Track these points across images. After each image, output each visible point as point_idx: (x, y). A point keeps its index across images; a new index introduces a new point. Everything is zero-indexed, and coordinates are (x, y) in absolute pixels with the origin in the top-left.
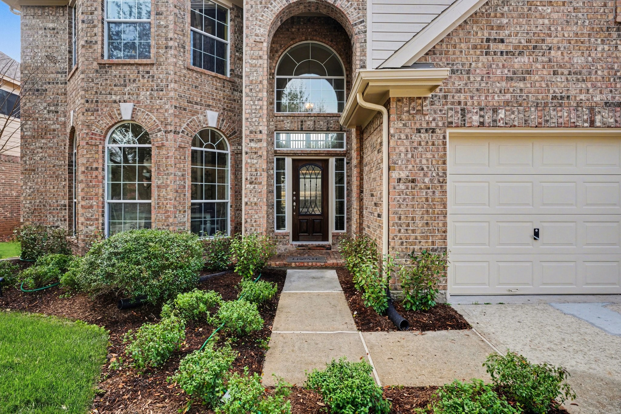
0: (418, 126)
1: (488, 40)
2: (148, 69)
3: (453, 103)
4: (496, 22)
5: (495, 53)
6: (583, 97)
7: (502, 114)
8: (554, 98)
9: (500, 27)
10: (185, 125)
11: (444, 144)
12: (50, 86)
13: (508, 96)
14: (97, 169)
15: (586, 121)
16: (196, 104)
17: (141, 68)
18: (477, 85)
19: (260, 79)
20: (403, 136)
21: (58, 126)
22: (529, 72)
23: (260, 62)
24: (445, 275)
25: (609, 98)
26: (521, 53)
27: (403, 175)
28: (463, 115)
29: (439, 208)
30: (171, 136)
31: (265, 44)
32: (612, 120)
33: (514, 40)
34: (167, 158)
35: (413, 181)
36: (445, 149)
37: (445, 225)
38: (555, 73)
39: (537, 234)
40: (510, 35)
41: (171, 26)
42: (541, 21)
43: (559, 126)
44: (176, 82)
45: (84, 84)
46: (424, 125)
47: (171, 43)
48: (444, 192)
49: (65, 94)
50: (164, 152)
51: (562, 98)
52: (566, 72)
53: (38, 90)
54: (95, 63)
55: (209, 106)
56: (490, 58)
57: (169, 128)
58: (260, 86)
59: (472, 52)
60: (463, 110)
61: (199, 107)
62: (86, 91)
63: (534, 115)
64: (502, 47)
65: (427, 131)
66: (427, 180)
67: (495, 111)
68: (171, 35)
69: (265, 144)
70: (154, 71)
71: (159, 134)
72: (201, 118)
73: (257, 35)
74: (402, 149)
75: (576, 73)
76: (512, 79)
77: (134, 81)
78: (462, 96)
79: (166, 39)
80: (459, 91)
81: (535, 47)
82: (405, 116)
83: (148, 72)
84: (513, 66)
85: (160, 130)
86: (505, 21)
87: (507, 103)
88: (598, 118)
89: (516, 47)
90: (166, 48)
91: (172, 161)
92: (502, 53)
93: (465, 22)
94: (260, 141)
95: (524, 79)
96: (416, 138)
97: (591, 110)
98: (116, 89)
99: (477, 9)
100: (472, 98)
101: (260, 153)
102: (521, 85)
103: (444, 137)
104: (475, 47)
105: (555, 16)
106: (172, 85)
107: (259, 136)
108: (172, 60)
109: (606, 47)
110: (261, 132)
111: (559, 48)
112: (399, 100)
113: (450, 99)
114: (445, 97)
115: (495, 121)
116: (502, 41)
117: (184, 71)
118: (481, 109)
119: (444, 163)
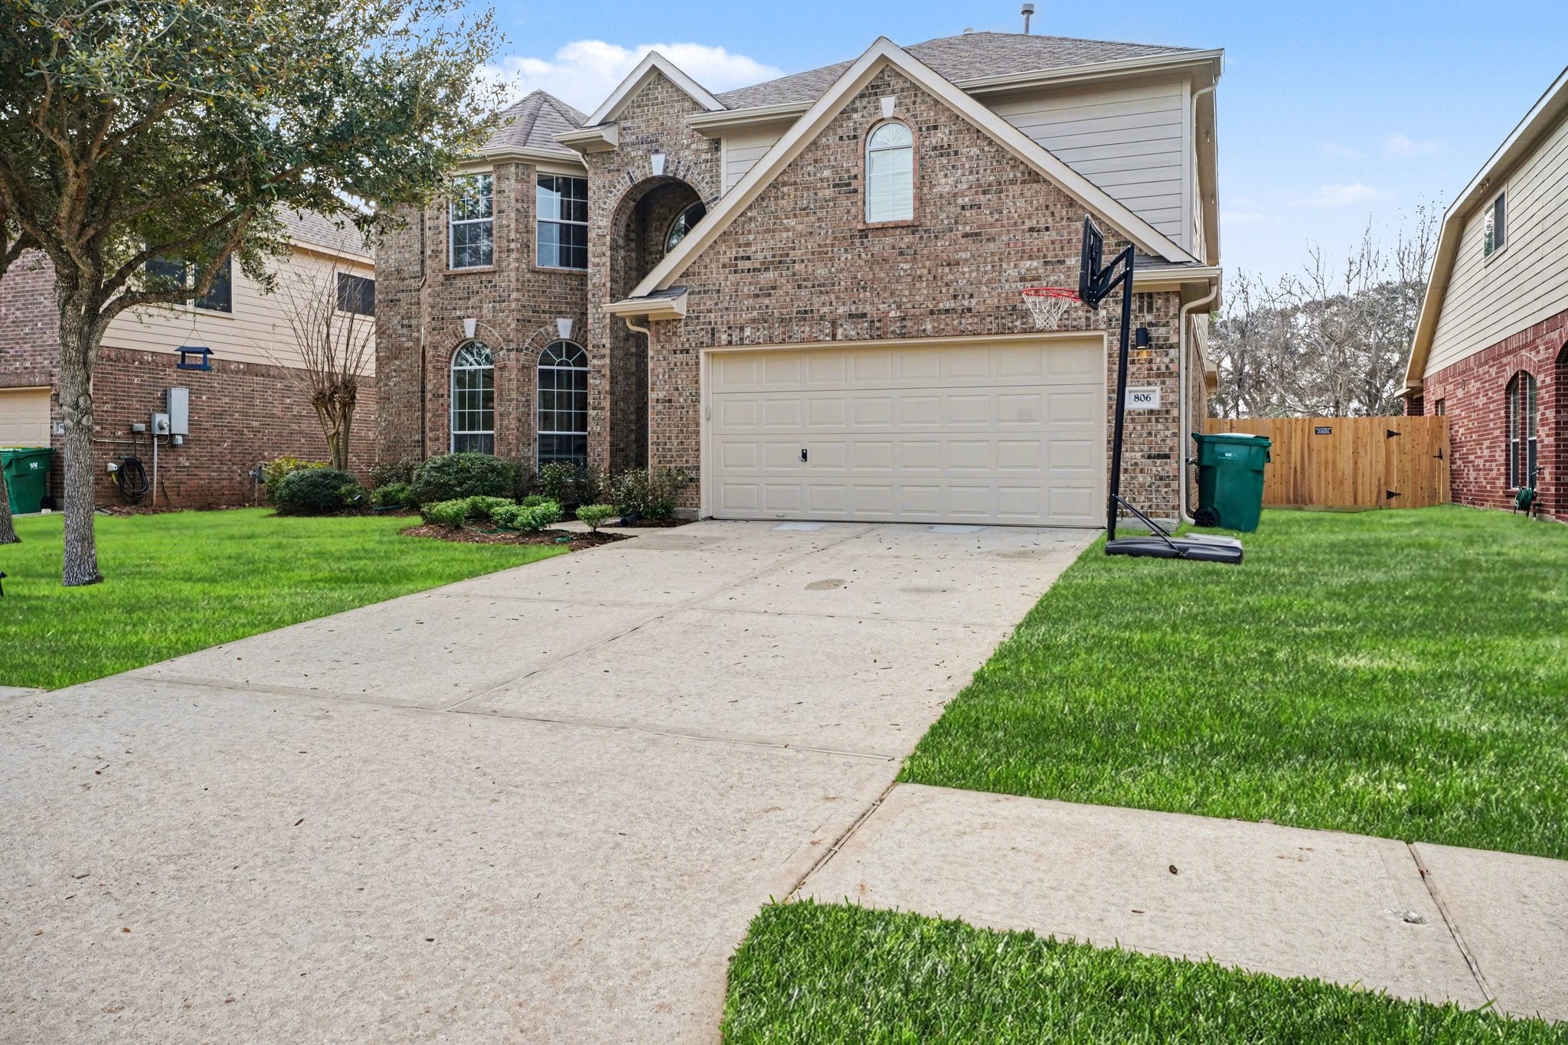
0: (674, 347)
1: (736, 259)
2: (490, 277)
3: (704, 324)
4: (742, 240)
5: (743, 271)
6: (826, 309)
7: (748, 332)
8: (798, 312)
9: (748, 245)
10: (528, 341)
11: (698, 364)
12: (404, 294)
13: (755, 313)
14: (443, 395)
15: (827, 335)
16: (544, 312)
17: (484, 278)
18: (726, 305)
19: (603, 281)
20: (661, 358)
21: (411, 344)
22: (774, 288)
23: (604, 259)
24: (698, 492)
25: (853, 308)
26: (767, 269)
27: (661, 396)
28: (713, 335)
29: (692, 428)
30: (513, 355)
31: (608, 238)
32: (853, 333)
33: (760, 256)
34: (510, 380)
35: (670, 401)
36: (698, 369)
37: (698, 443)
38: (799, 287)
39: (804, 456)
40: (756, 252)
41: (513, 226)
42: (785, 235)
43: (803, 341)
44: (518, 290)
45: (430, 300)
46: (680, 346)
47: (513, 245)
48: (697, 412)
49: (419, 304)
50: (506, 374)
51: (806, 312)
52: (810, 284)
53: (392, 301)
54: (441, 275)
55: (561, 313)
56: (738, 276)
57: (513, 346)
58: (603, 289)
59: (721, 271)
60: (713, 329)
61: (547, 316)
62: (433, 307)
63: (778, 331)
64: (747, 264)
65: (681, 352)
66: (681, 400)
67: (742, 329)
68: (513, 236)
69: (607, 361)
70: (496, 279)
71: (501, 353)
72: (550, 329)
73: (599, 228)
74: (661, 370)
75: (819, 286)
76: (757, 296)
77: (477, 292)
78: (712, 315)
79: (508, 241)
80: (710, 311)
81: (780, 262)
82: (662, 338)
83: (490, 282)
84: (758, 283)
85: (502, 349)
86: (751, 237)
87: (754, 321)
88: (840, 331)
89: (763, 263)
90: (508, 251)
91: (514, 385)
92: (749, 271)
93: (715, 242)
94: (604, 356)
95: (769, 295)
96: (672, 359)
97: (834, 323)
98: (460, 302)
99: (725, 228)
100: (722, 317)
101: (603, 372)
102: (767, 301)
103: (697, 357)
104: (724, 266)
105: (799, 228)
106: (514, 295)
107: (603, 351)
108: (514, 265)
109: (850, 257)
110: (604, 346)
111: (803, 261)
112: (658, 323)
113: (702, 320)
114: (698, 318)
115: (741, 339)
116: (749, 258)
117: (528, 276)
118: (730, 328)
119: (697, 382)
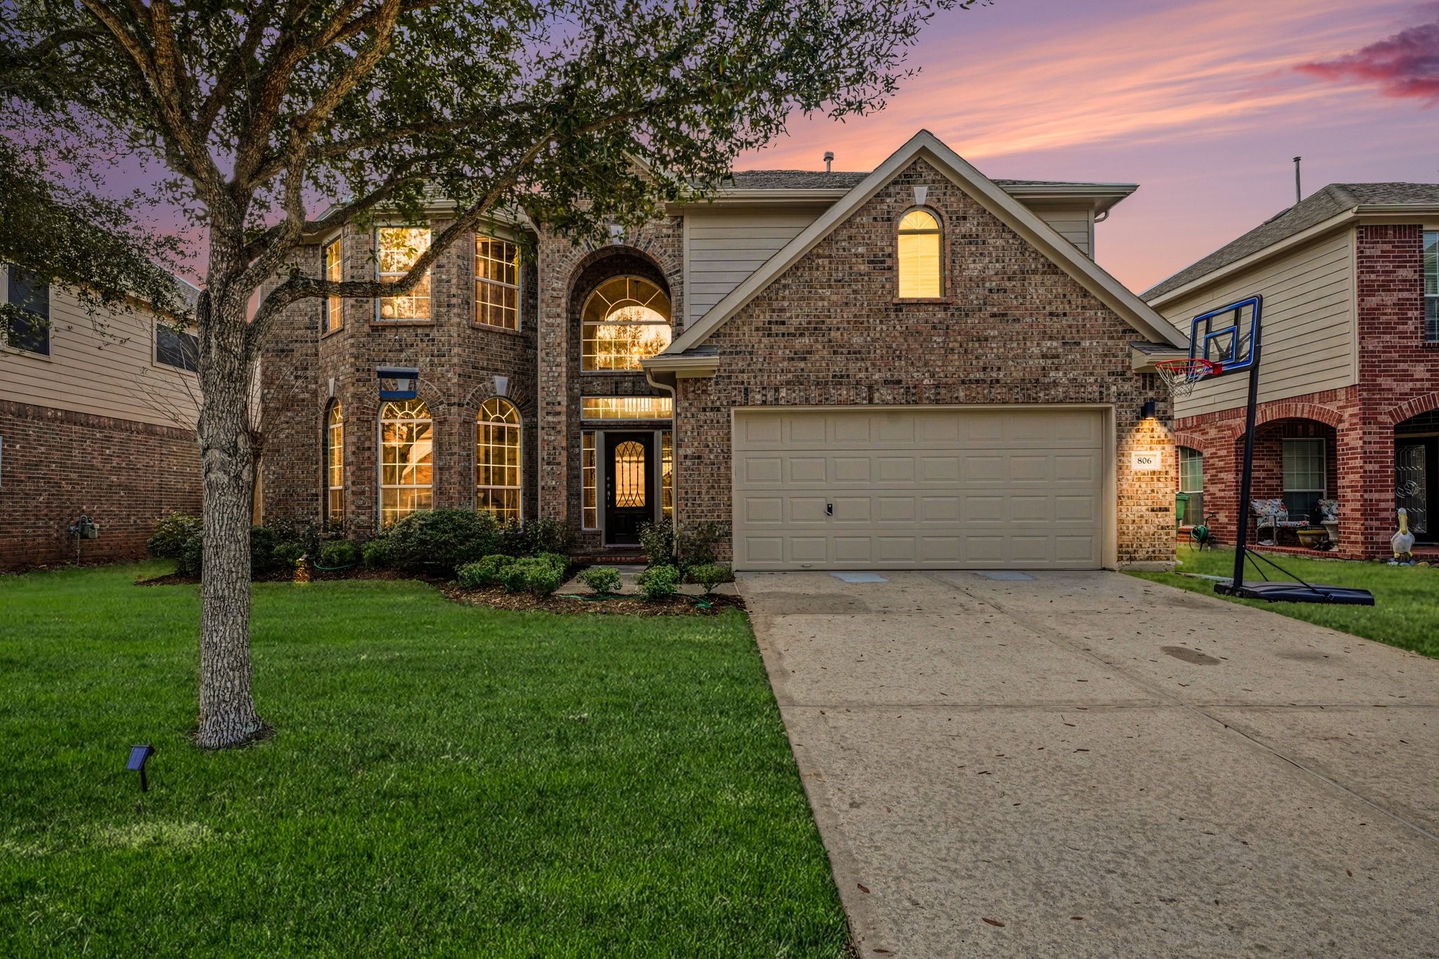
0: (703, 405)
1: (770, 323)
2: (427, 331)
3: (737, 383)
4: (775, 305)
5: (777, 335)
6: (862, 375)
7: (783, 393)
8: (834, 376)
9: (782, 310)
10: (469, 396)
11: (729, 422)
12: (298, 345)
13: (790, 375)
14: (369, 449)
15: (864, 399)
16: (483, 369)
17: (419, 331)
18: (759, 366)
19: (558, 340)
20: (689, 415)
21: (307, 395)
22: (809, 353)
23: (559, 320)
24: (730, 547)
25: (889, 374)
26: (802, 335)
27: (689, 452)
28: (746, 394)
29: (724, 483)
30: (454, 409)
31: (564, 300)
32: (890, 398)
33: (795, 322)
34: (451, 434)
35: (699, 457)
36: (729, 427)
37: (730, 499)
38: (835, 353)
39: (830, 510)
40: (791, 318)
41: (454, 281)
42: (820, 304)
43: (839, 403)
44: (460, 345)
45: (353, 350)
46: (710, 404)
47: (454, 301)
48: (729, 468)
49: (316, 355)
50: (447, 428)
51: (842, 377)
52: (845, 351)
53: (283, 351)
54: (366, 326)
55: (496, 370)
56: (772, 340)
57: (454, 400)
58: (558, 350)
59: (754, 333)
60: (746, 389)
61: (485, 373)
62: (356, 358)
63: (814, 393)
64: (782, 329)
65: (712, 410)
66: (712, 457)
67: (777, 390)
68: (454, 291)
69: (564, 418)
70: (434, 333)
71: (441, 407)
72: (488, 385)
73: (554, 289)
74: (689, 427)
75: (855, 353)
76: (793, 359)
77: (412, 345)
78: (745, 376)
79: (448, 296)
80: (743, 372)
81: (815, 329)
82: (691, 396)
83: (427, 335)
84: (793, 347)
85: (441, 403)
86: (786, 304)
87: (788, 383)
88: (876, 395)
89: (797, 329)
90: (448, 306)
91: (455, 439)
92: (783, 335)
93: (748, 306)
94: (559, 413)
95: (805, 359)
96: (702, 416)
97: (870, 388)
98: (390, 354)
99: (759, 293)
100: (755, 377)
101: (558, 428)
102: (802, 365)
103: (729, 416)
104: (757, 329)
105: (834, 298)
106: (456, 350)
107: (558, 409)
108: (455, 320)
109: (885, 328)
110: (559, 403)
111: (838, 329)
112: (685, 381)
113: (733, 379)
114: (729, 377)
115: (777, 399)
116: (783, 323)
117: (468, 332)
118: (764, 388)
119: (729, 440)
